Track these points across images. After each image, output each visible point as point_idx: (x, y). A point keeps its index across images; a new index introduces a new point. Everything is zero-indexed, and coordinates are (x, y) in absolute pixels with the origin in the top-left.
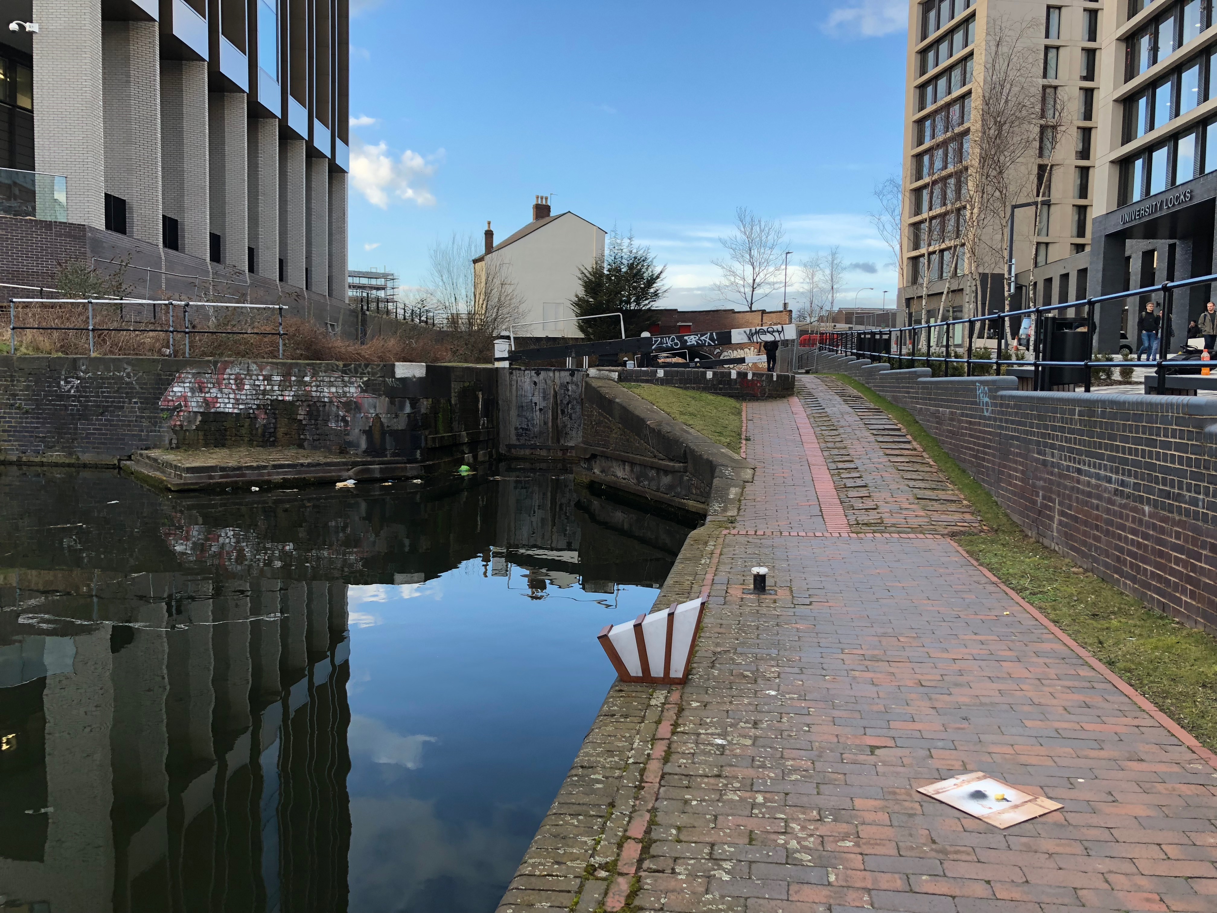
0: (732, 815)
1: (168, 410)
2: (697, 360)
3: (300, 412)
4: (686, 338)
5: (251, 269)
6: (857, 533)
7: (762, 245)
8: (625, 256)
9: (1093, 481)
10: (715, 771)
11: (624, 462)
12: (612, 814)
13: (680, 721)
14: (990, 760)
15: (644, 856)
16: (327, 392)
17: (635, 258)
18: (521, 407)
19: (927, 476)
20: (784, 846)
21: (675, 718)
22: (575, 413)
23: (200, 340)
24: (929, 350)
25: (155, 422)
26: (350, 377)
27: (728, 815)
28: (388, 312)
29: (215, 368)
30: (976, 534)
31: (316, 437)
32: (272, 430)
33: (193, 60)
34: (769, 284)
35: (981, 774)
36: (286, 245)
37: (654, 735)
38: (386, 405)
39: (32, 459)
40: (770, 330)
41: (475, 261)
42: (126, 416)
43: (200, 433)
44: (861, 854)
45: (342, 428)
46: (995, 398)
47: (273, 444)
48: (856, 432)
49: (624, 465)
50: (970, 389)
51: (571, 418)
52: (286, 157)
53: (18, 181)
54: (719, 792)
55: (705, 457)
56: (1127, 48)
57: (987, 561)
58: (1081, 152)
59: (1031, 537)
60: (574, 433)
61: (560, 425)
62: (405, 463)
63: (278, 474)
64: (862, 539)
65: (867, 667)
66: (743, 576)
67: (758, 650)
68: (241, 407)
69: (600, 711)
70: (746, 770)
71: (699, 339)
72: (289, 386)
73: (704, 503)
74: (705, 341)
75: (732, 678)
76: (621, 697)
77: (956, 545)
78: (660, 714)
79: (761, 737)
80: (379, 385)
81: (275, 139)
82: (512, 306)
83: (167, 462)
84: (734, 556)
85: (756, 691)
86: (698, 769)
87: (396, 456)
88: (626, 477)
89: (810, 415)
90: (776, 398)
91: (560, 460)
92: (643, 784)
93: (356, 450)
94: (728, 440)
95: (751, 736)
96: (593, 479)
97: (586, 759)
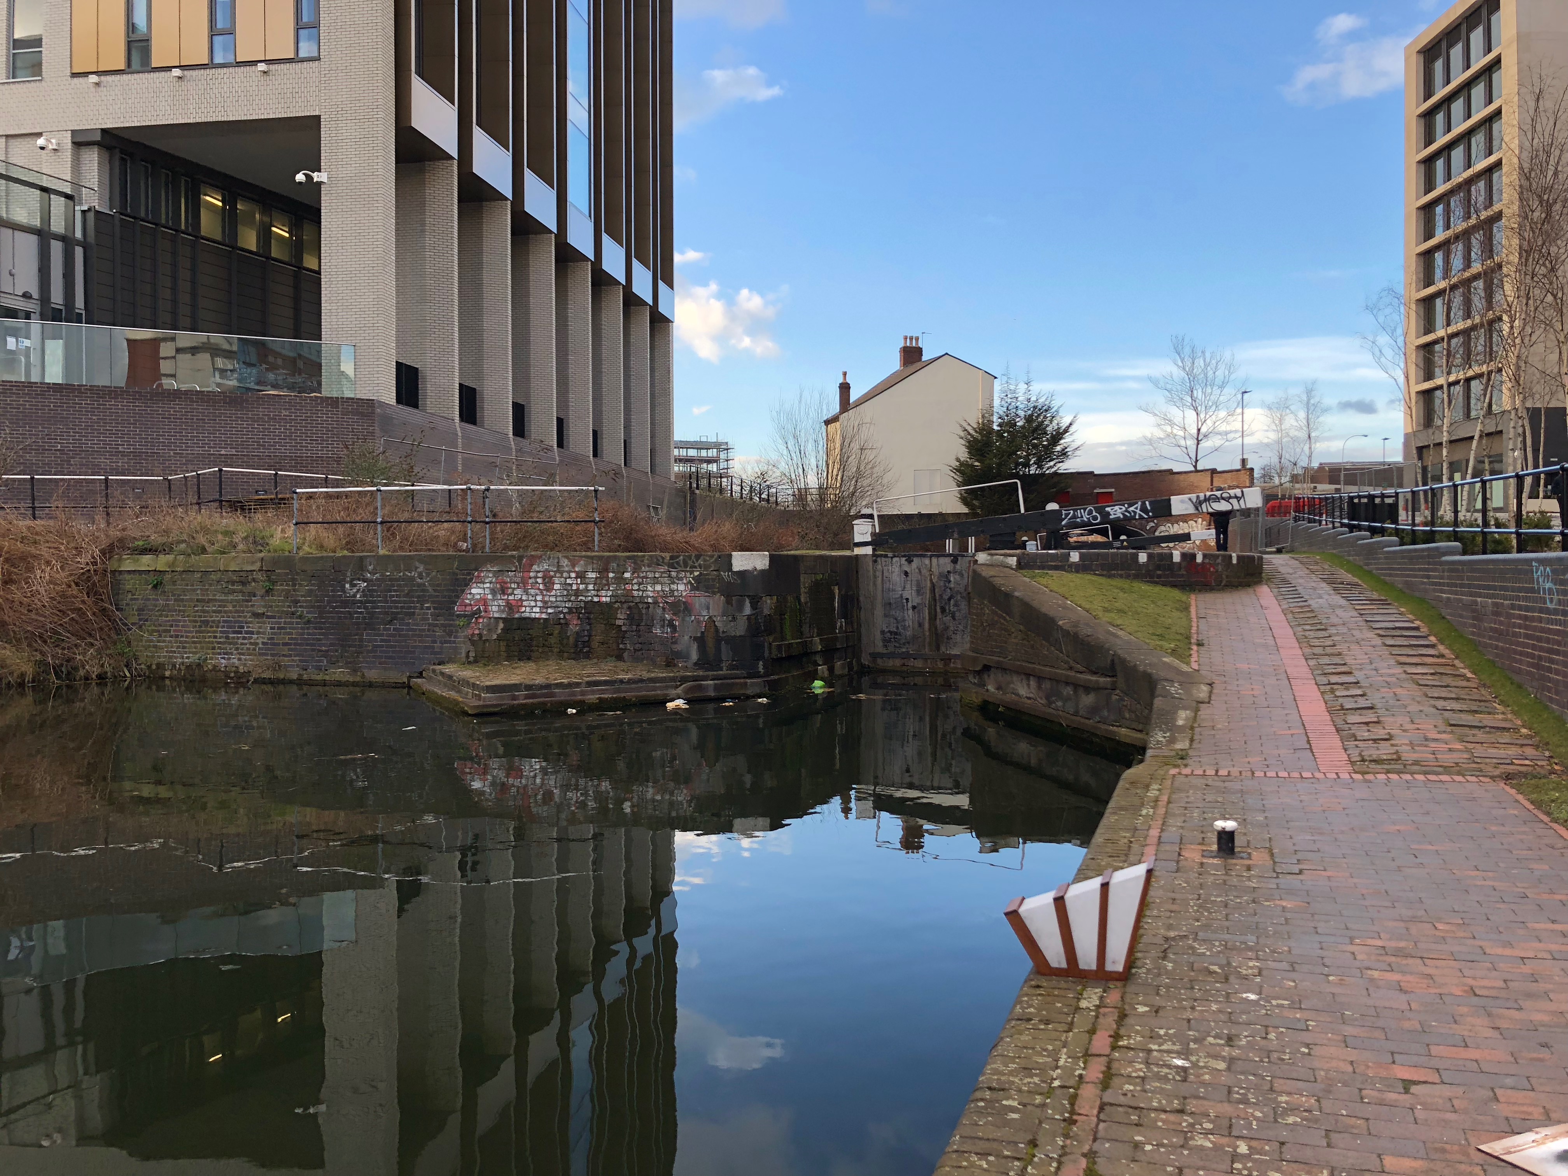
0: (1203, 1169)
1: (465, 616)
2: (1123, 537)
3: (619, 616)
4: (1107, 509)
5: (560, 444)
6: (1363, 773)
7: (1208, 383)
8: (1021, 406)
10: (1176, 1104)
11: (1028, 675)
12: (1034, 1156)
13: (1122, 1032)
16: (651, 591)
17: (1035, 407)
18: (888, 605)
19: (1463, 694)
21: (1115, 1026)
22: (959, 610)
23: (502, 532)
24: (1456, 517)
25: (450, 631)
26: (678, 572)
27: (1198, 1169)
28: (721, 490)
29: (520, 565)
30: (1545, 777)
31: (638, 646)
32: (587, 638)
33: (495, 200)
34: (1220, 434)
36: (601, 412)
37: (1087, 1049)
38: (721, 605)
39: (314, 677)
40: (1224, 495)
41: (827, 422)
42: (417, 625)
43: (502, 644)
45: (669, 635)
47: (587, 656)
48: (1354, 632)
49: (1028, 680)
50: (1523, 571)
51: (954, 618)
52: (601, 308)
53: (302, 353)
54: (1182, 1135)
55: (1141, 668)
60: (958, 638)
61: (940, 626)
62: (744, 678)
63: (593, 692)
64: (1370, 782)
65: (1390, 965)
66: (1202, 832)
67: (1227, 937)
68: (550, 611)
69: (1011, 1013)
70: (1219, 1105)
71: (1126, 511)
72: (606, 585)
73: (1141, 731)
74: (1135, 513)
75: (1192, 974)
76: (1039, 995)
77: (1513, 791)
78: (1093, 1020)
79: (1239, 1059)
80: (713, 580)
81: (587, 287)
82: (874, 476)
83: (464, 680)
84: (1188, 805)
85: (1228, 994)
86: (1151, 1100)
87: (733, 669)
88: (1031, 695)
89: (1287, 609)
90: (1237, 587)
91: (940, 673)
92: (1075, 1117)
93: (685, 662)
94: (1172, 646)
95: (1224, 1057)
96: (986, 698)
97: (995, 1077)
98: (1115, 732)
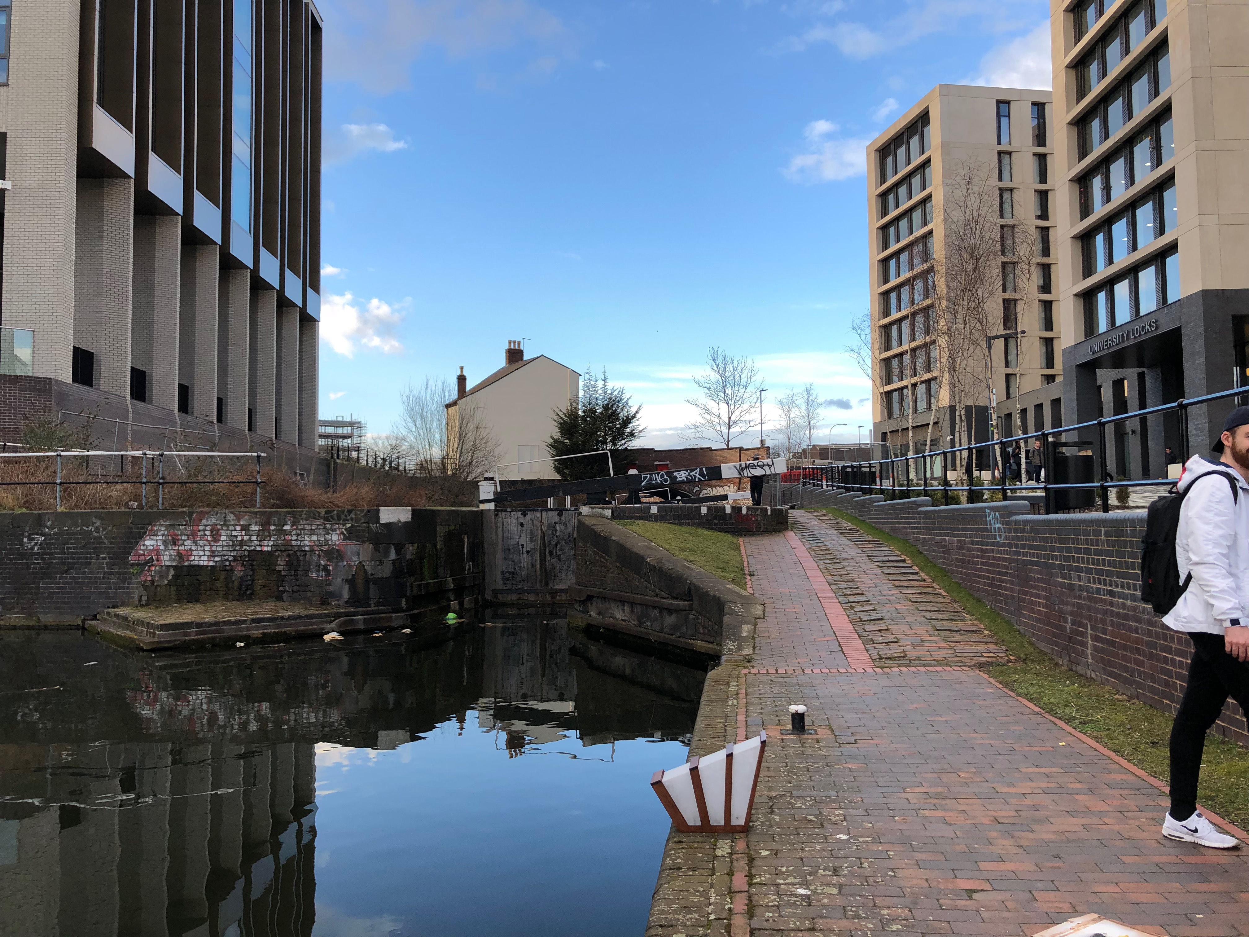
1: (138, 564)
2: (679, 498)
3: (279, 562)
4: (675, 474)
5: (220, 420)
6: (882, 668)
7: (736, 383)
8: (600, 398)
9: (1129, 603)
10: (807, 924)
11: (623, 602)
13: (754, 872)
14: (1098, 900)
16: (308, 541)
17: (610, 399)
18: (507, 550)
19: (942, 607)
21: (747, 868)
22: (564, 554)
25: (124, 578)
26: (332, 525)
28: (359, 460)
29: (190, 520)
30: (1004, 665)
31: (295, 588)
32: (249, 583)
33: (167, 215)
34: (745, 421)
35: (1095, 916)
36: (256, 394)
37: (730, 888)
38: (370, 552)
40: (759, 464)
41: (448, 406)
42: (93, 573)
43: (172, 588)
45: (324, 578)
46: (1008, 523)
47: (251, 597)
48: (861, 564)
49: (624, 606)
50: (977, 516)
51: (559, 559)
52: (257, 307)
55: (712, 593)
56: (1080, 188)
57: (1024, 691)
58: (1042, 287)
59: (1063, 665)
60: (564, 575)
61: (549, 567)
62: (390, 613)
63: (257, 628)
64: (888, 673)
65: (934, 805)
66: (779, 716)
67: (815, 793)
68: (217, 559)
69: (663, 864)
70: (840, 921)
71: (689, 475)
72: (267, 536)
73: (714, 643)
74: (695, 477)
75: (796, 823)
76: (683, 848)
77: (986, 676)
78: (730, 865)
79: (846, 885)
80: (363, 531)
81: (247, 290)
82: (488, 449)
83: (138, 620)
84: (761, 696)
85: (826, 836)
86: (787, 923)
87: (380, 606)
88: (626, 618)
89: (810, 548)
90: (771, 532)
91: (549, 604)
93: (338, 601)
94: (732, 576)
95: (834, 884)
96: (589, 622)
97: (663, 916)
98: (692, 644)
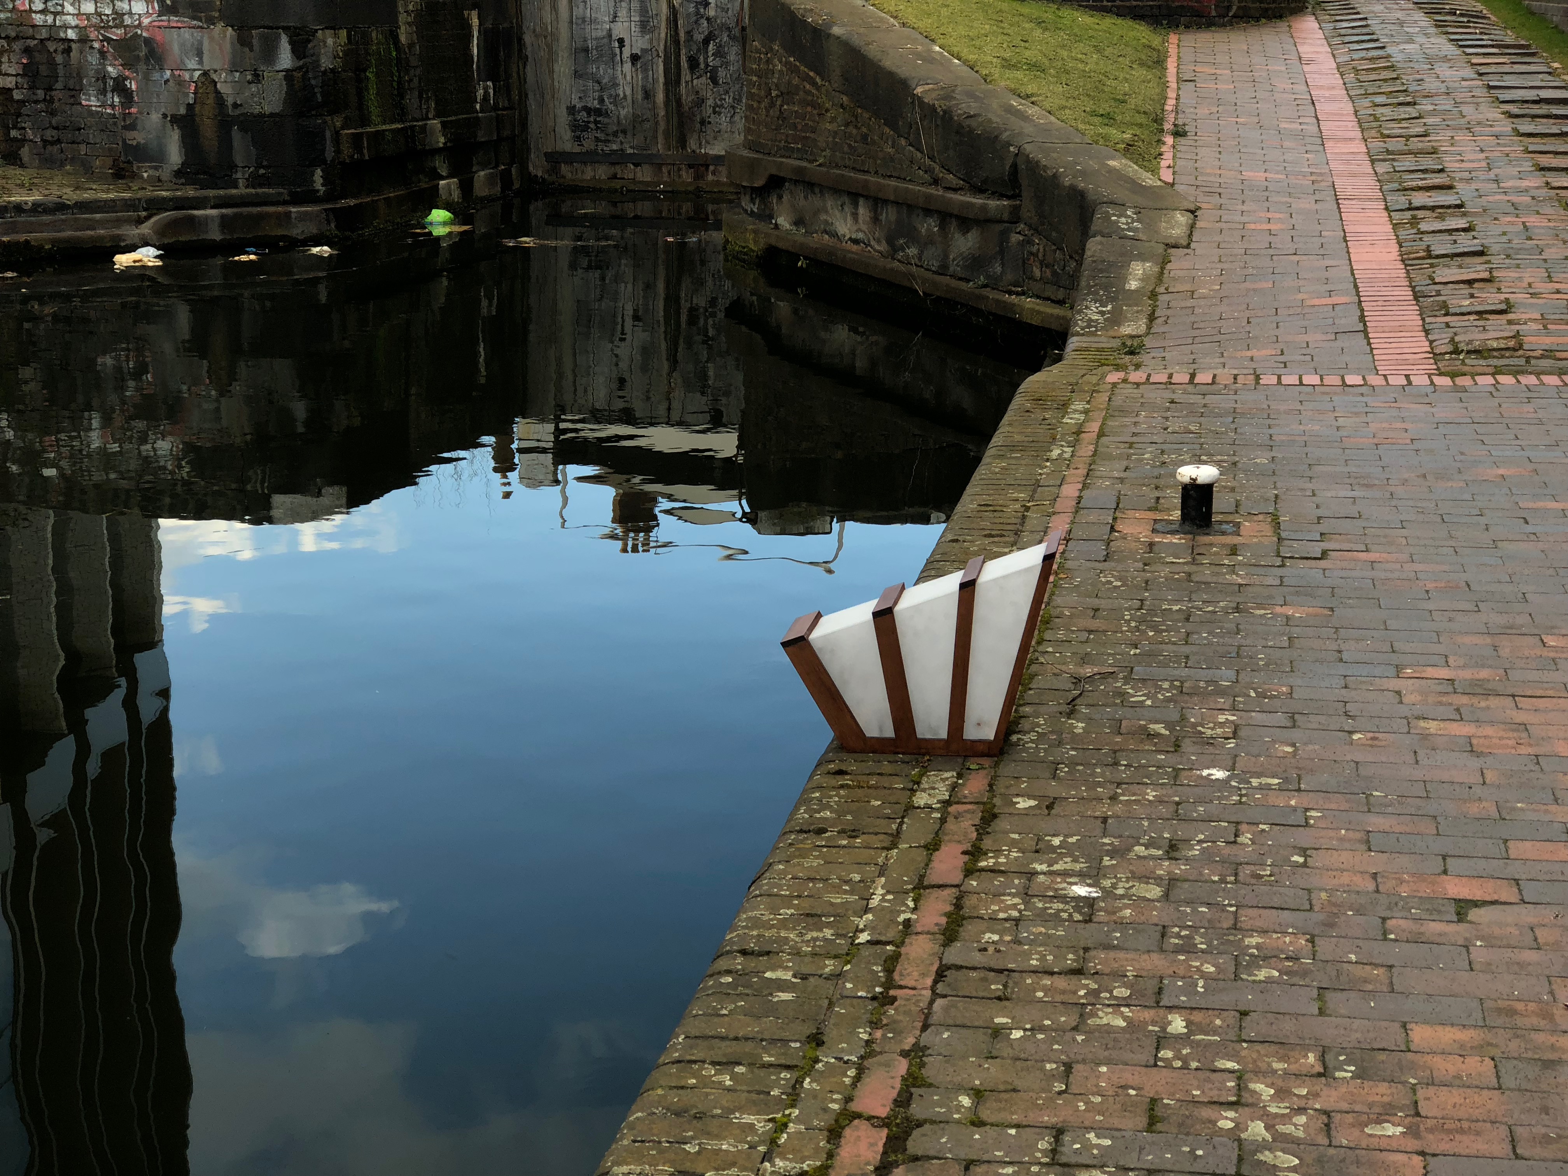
0: (1108, 1062)
6: (1453, 375)
10: (1070, 959)
11: (854, 196)
12: (817, 1061)
13: (987, 843)
15: (893, 1158)
16: (73, 14)
18: (582, 52)
20: (1235, 1135)
21: (974, 835)
22: (726, 64)
27: (1099, 1064)
31: (50, 134)
37: (922, 877)
38: (227, 47)
44: (1422, 1153)
45: (118, 111)
48: (1466, 109)
49: (856, 205)
51: (714, 80)
54: (1077, 1010)
55: (1067, 181)
60: (724, 119)
61: (687, 98)
62: (285, 203)
64: (1464, 390)
65: (1458, 710)
66: (1157, 488)
67: (1185, 672)
69: (789, 821)
70: (1146, 956)
73: (1060, 303)
75: (1118, 739)
76: (842, 787)
78: (937, 826)
79: (1186, 880)
84: (1135, 439)
85: (1177, 771)
86: (1028, 955)
87: (261, 186)
88: (860, 235)
89: (1347, 63)
90: (1258, 20)
91: (687, 192)
92: (892, 992)
93: (156, 168)
94: (1127, 136)
95: (1160, 878)
96: (773, 242)
97: (755, 933)
98: (1012, 305)
